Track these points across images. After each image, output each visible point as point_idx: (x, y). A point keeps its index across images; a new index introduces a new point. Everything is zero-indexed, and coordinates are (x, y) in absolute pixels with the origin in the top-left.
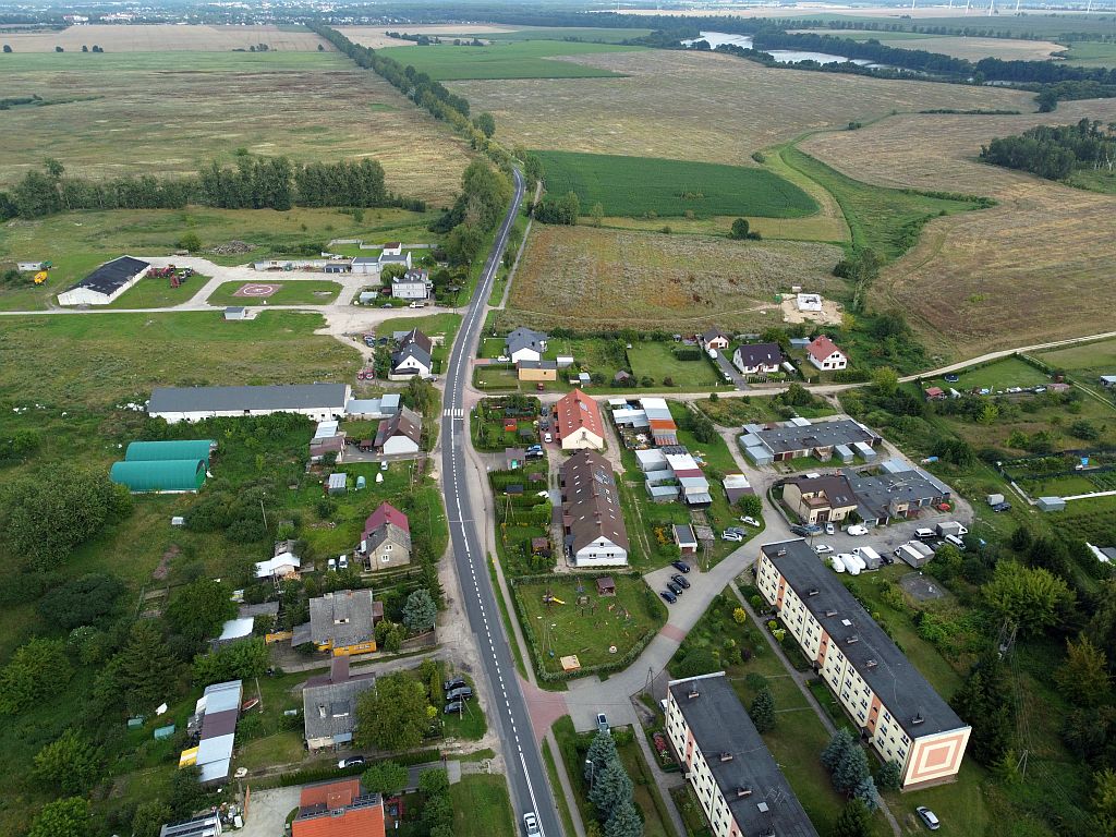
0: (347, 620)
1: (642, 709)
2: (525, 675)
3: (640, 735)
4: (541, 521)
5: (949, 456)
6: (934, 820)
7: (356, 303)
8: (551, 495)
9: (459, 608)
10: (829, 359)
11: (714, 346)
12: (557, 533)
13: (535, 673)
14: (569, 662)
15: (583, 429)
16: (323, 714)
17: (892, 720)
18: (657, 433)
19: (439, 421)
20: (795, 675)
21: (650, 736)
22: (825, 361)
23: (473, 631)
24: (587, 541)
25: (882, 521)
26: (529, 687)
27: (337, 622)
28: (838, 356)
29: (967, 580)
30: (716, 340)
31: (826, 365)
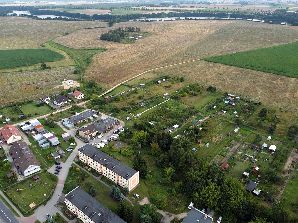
1: (59, 207)
3: (61, 214)
4: (8, 168)
8: (9, 159)
11: (47, 100)
12: (15, 170)
13: (22, 213)
14: (32, 205)
15: (13, 136)
18: (38, 129)
20: (97, 178)
21: (64, 213)
22: (79, 97)
24: (26, 168)
25: (105, 132)
26: (21, 219)
28: (82, 95)
30: (47, 99)
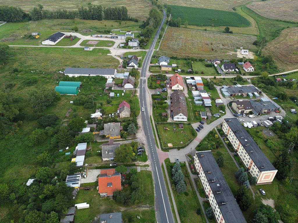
0: (113, 130)
1: (188, 158)
2: (158, 147)
3: (187, 164)
4: (165, 108)
5: (281, 98)
6: (264, 192)
7: (118, 47)
9: (142, 129)
10: (249, 69)
11: (216, 63)
12: (169, 112)
13: (161, 147)
14: (170, 145)
15: (178, 84)
16: (107, 153)
17: (256, 167)
18: (198, 86)
19: (139, 80)
20: (230, 153)
21: (190, 165)
23: (145, 135)
24: (177, 114)
25: (259, 114)
26: (159, 150)
27: (111, 130)
28: (252, 68)
29: (281, 132)
30: (217, 62)
31: (248, 70)
